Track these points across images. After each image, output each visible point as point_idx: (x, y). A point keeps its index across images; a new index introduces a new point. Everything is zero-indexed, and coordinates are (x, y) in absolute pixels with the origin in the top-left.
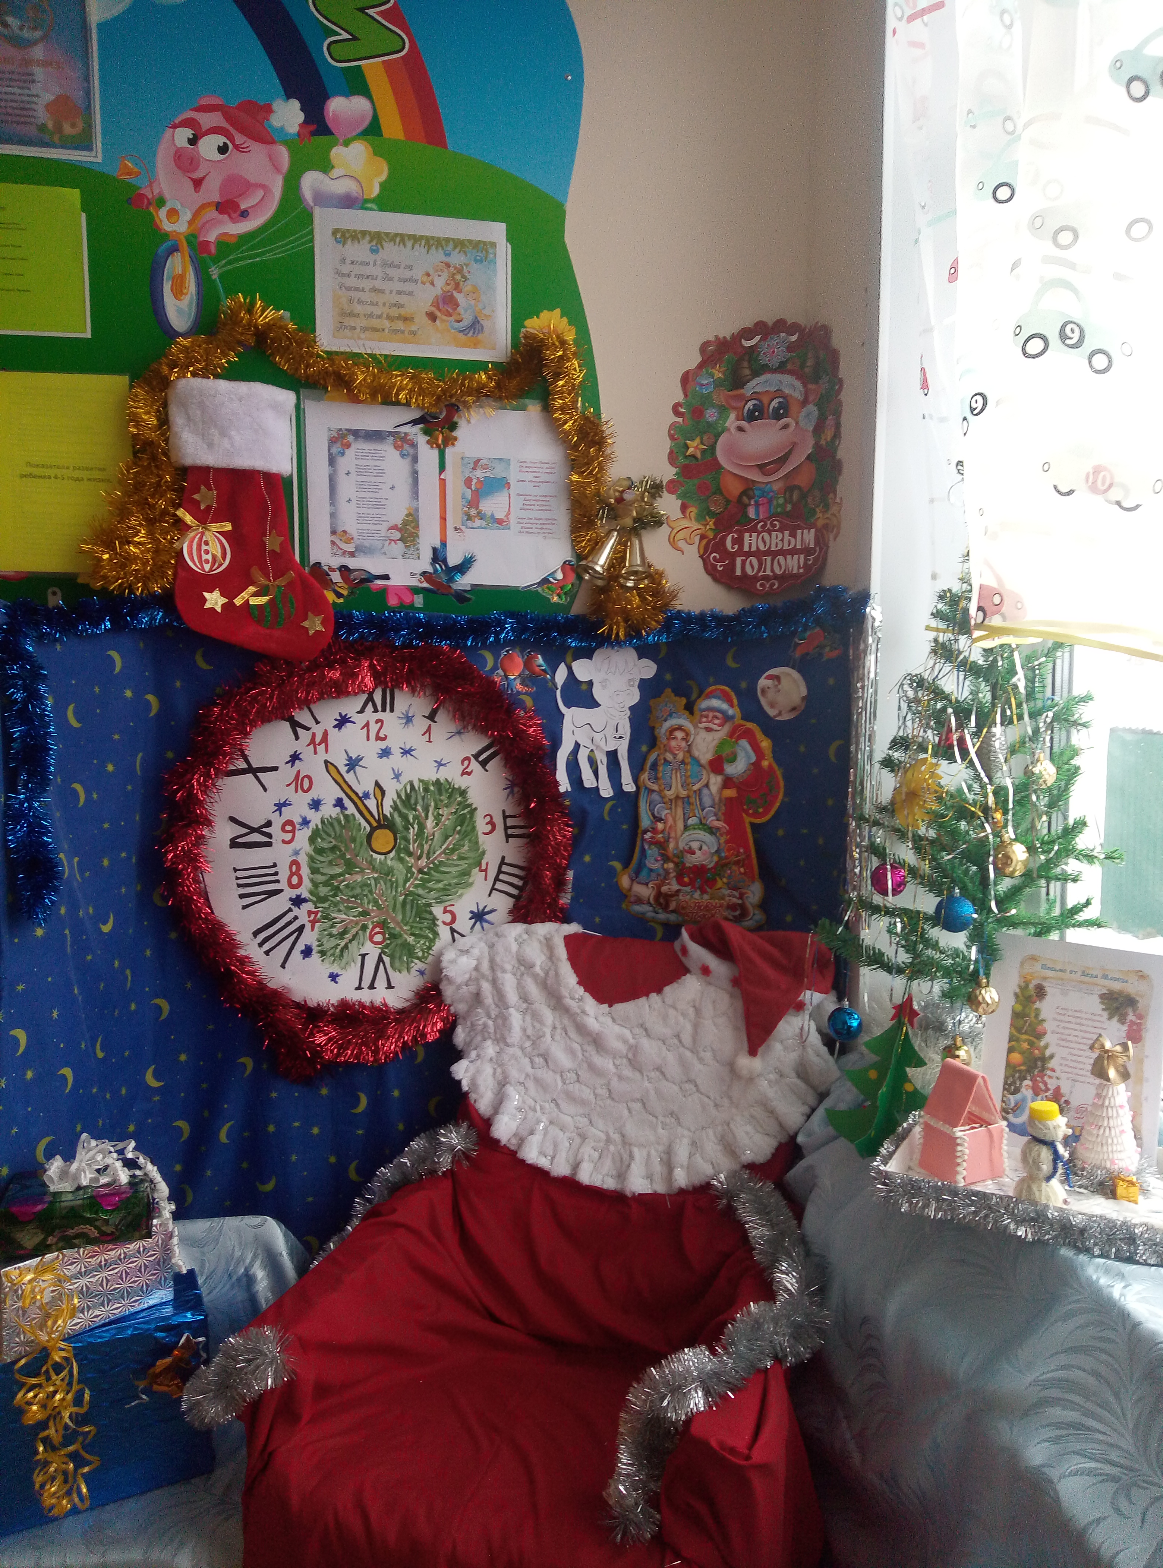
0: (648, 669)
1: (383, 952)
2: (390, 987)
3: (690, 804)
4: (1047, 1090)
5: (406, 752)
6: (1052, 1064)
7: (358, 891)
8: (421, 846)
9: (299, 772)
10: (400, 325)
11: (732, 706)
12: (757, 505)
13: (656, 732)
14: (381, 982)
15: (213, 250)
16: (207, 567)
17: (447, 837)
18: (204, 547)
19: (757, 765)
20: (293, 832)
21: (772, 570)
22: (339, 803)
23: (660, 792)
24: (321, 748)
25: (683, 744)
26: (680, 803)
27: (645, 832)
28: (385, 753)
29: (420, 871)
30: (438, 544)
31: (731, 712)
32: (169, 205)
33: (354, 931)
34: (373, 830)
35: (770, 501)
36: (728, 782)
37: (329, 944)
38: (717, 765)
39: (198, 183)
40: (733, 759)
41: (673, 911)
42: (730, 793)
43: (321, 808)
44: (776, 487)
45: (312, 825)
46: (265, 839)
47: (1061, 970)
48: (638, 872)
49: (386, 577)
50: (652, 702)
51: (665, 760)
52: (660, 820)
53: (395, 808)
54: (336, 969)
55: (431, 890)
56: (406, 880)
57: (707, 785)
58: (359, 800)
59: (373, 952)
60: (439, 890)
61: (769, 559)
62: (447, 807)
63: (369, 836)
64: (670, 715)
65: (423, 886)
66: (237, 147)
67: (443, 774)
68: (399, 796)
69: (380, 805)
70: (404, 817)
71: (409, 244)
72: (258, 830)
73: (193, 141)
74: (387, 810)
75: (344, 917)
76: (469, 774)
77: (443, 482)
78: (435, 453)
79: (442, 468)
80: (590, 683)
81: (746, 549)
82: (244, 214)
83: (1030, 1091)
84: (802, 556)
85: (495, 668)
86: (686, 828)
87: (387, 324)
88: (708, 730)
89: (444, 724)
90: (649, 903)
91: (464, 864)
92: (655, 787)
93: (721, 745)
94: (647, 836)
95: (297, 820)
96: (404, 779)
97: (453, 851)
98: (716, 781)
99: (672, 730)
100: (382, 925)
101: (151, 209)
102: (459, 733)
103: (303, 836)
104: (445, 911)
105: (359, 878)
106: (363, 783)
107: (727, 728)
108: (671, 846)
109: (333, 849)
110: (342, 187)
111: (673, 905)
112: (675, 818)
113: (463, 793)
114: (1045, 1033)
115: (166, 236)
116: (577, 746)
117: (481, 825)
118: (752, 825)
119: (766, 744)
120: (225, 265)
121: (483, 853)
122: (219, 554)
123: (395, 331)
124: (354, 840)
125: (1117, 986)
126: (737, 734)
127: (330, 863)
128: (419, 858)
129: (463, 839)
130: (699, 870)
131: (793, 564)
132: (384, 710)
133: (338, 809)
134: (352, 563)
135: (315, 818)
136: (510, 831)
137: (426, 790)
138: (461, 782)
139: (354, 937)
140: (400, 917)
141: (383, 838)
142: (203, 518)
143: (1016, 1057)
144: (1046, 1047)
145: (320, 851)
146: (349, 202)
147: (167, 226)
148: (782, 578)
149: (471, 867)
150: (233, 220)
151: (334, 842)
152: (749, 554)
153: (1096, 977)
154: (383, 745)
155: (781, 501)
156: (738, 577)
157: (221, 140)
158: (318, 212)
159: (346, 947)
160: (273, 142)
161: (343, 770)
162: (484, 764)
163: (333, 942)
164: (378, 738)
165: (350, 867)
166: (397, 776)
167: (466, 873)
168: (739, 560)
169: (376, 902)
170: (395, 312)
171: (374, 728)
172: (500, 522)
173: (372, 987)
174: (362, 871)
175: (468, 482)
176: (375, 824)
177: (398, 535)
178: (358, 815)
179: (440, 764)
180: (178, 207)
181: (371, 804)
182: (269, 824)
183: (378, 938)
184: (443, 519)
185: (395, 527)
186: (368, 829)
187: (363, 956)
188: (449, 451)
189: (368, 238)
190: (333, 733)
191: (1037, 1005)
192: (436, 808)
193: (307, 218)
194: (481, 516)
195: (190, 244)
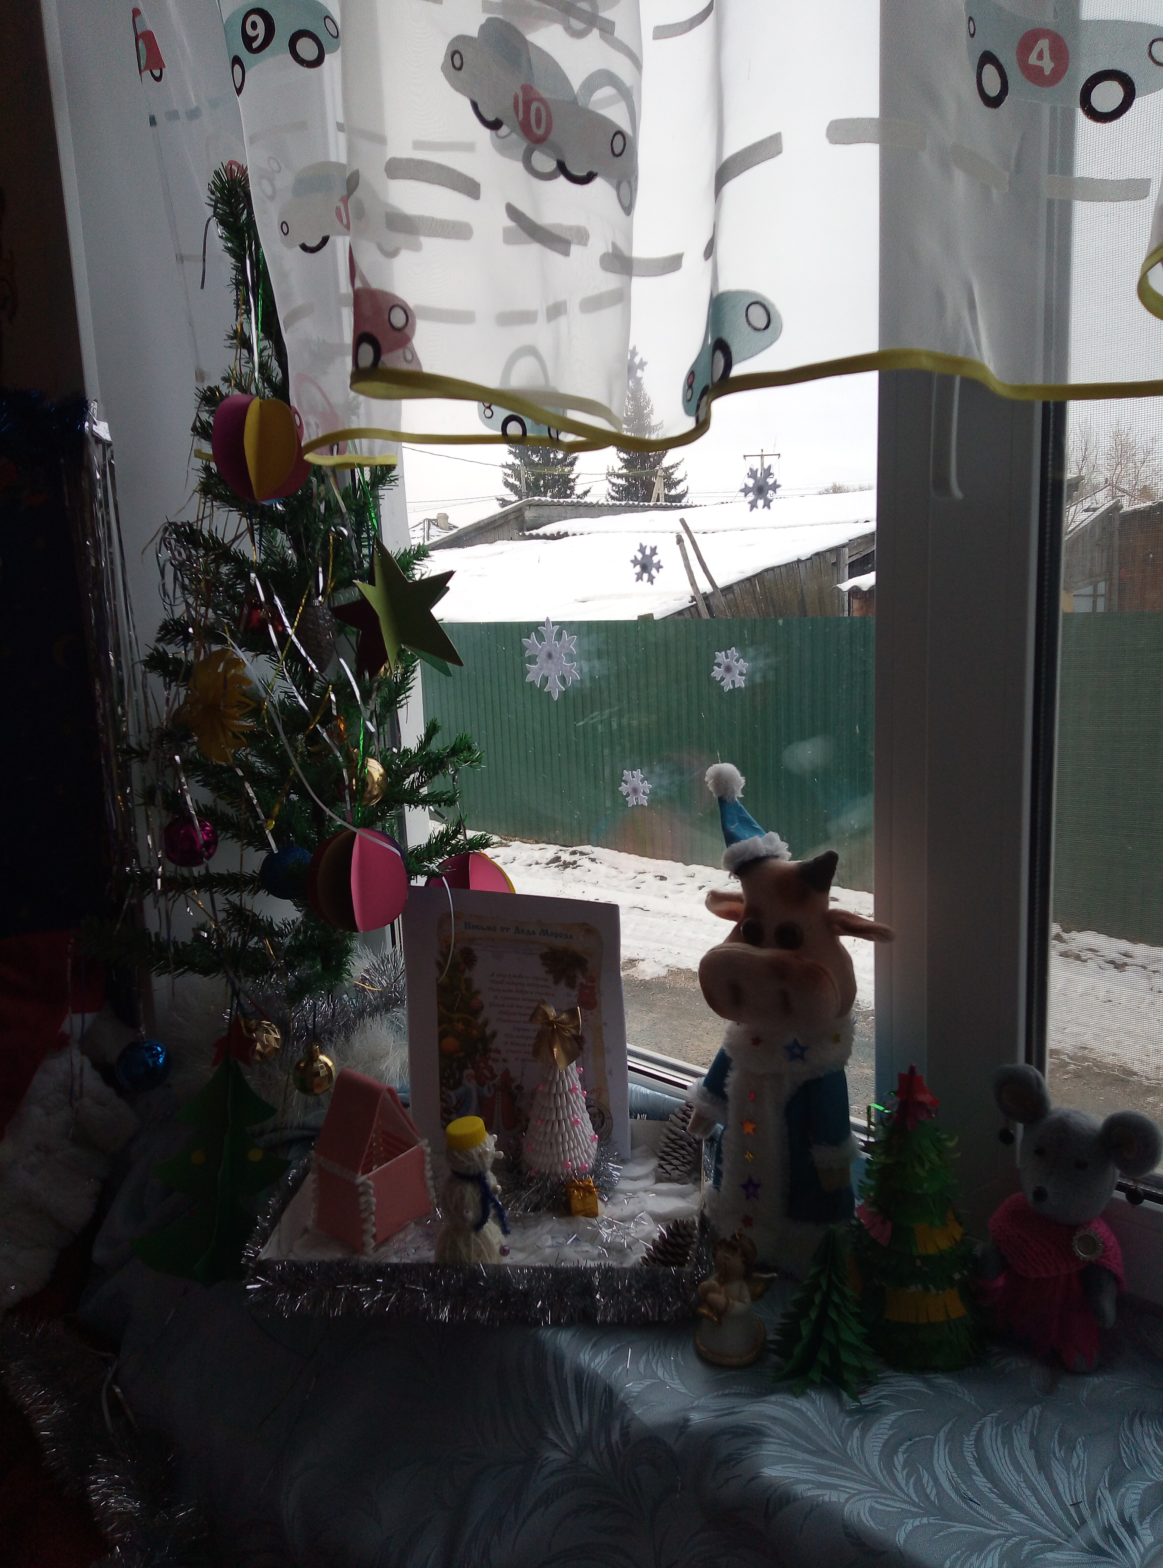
6: (497, 1043)
47: (489, 928)
114: (481, 1008)
125: (559, 943)
143: (451, 1043)
144: (486, 1023)
153: (534, 933)
191: (467, 974)
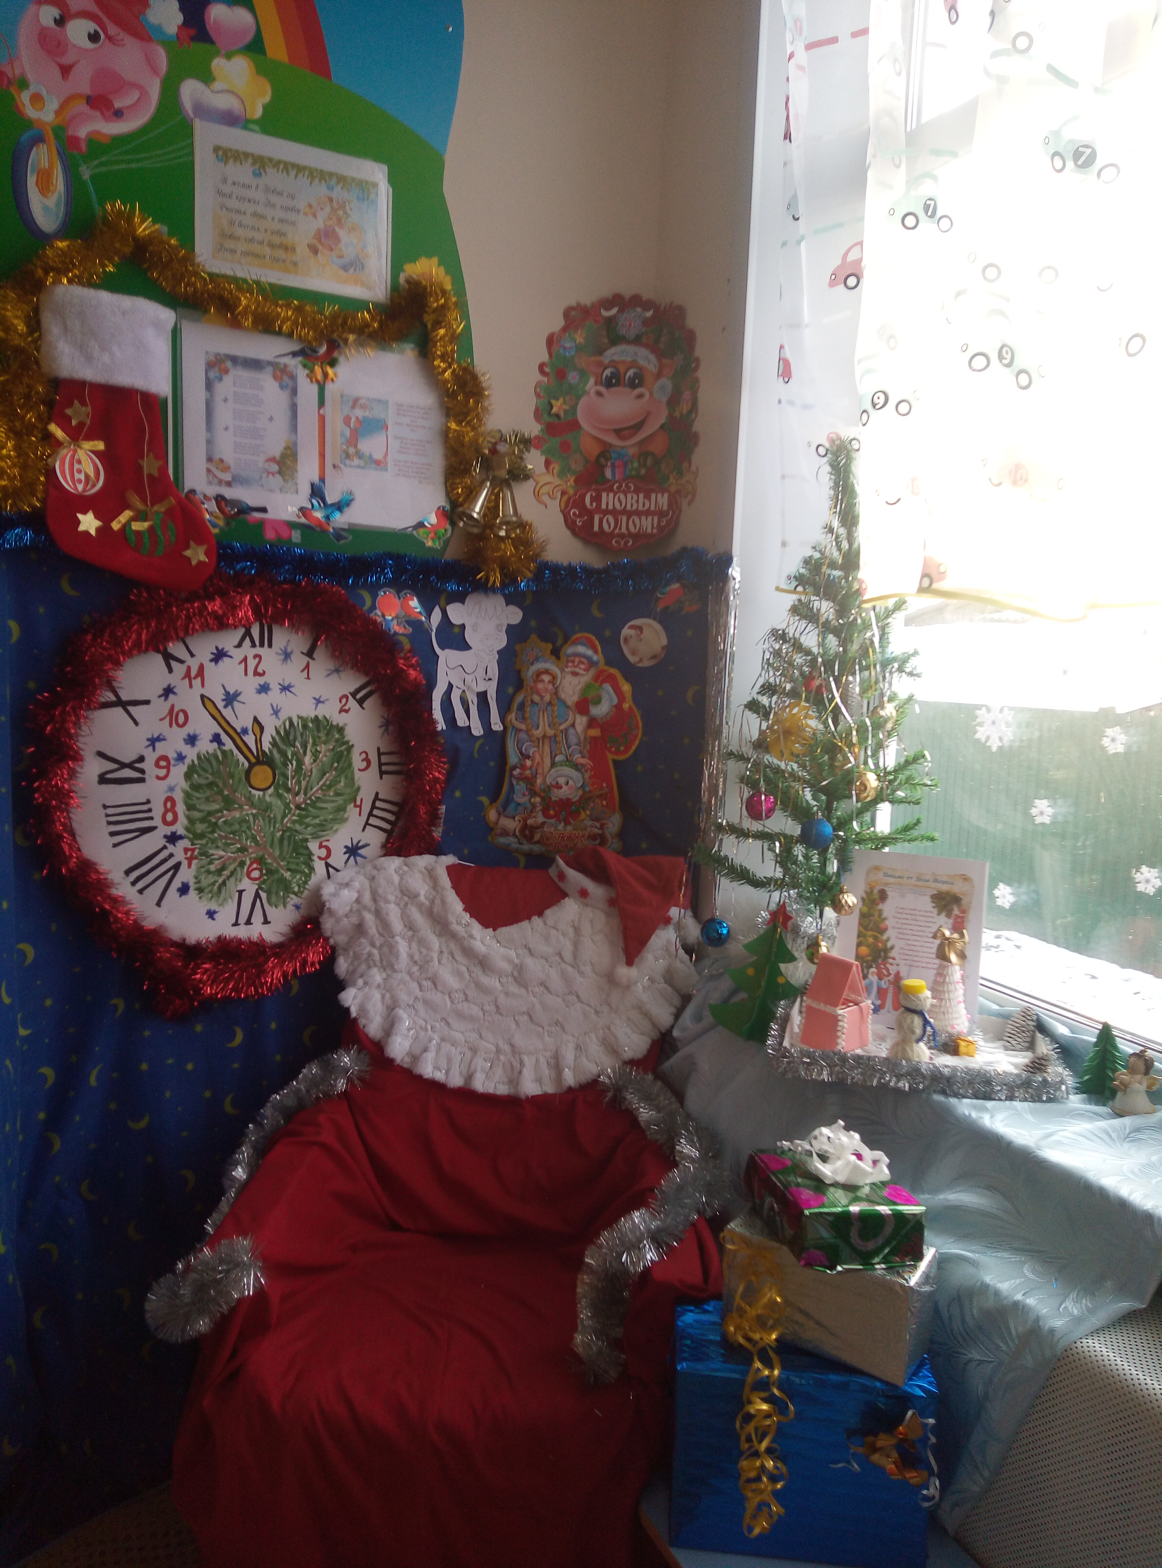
0: (515, 615)
1: (260, 888)
2: (266, 922)
3: (556, 742)
4: (889, 974)
5: (285, 688)
6: (893, 954)
7: (236, 827)
8: (299, 782)
9: (173, 706)
10: (280, 254)
11: (596, 652)
12: (613, 467)
13: (523, 675)
14: (257, 918)
15: (83, 146)
16: (80, 487)
17: (324, 774)
18: (76, 466)
19: (618, 707)
20: (168, 767)
21: (627, 528)
22: (216, 738)
23: (527, 732)
24: (197, 682)
25: (550, 687)
26: (547, 742)
27: (514, 768)
28: (264, 689)
29: (298, 807)
30: (316, 480)
31: (595, 658)
32: (33, 89)
33: (232, 867)
34: (252, 766)
35: (625, 464)
36: (592, 723)
37: (206, 881)
38: (582, 707)
39: (66, 70)
40: (598, 701)
41: (538, 842)
42: (595, 732)
43: (197, 743)
44: (631, 451)
45: (188, 761)
46: (136, 775)
47: (899, 877)
48: (505, 807)
49: (264, 510)
50: (517, 647)
51: (532, 701)
52: (528, 757)
53: (274, 744)
54: (213, 906)
55: (308, 826)
56: (284, 816)
57: (573, 725)
58: (237, 736)
59: (249, 887)
60: (314, 826)
61: (624, 518)
62: (325, 743)
63: (248, 773)
64: (537, 659)
65: (300, 822)
66: (110, 38)
67: (322, 711)
68: (278, 732)
69: (259, 742)
70: (283, 754)
71: (293, 173)
72: (130, 766)
73: (61, 22)
74: (266, 746)
75: (222, 853)
76: (347, 711)
77: (322, 419)
78: (315, 388)
79: (321, 403)
80: (463, 626)
81: (604, 506)
82: (118, 114)
83: (876, 977)
84: (656, 518)
85: (373, 607)
86: (553, 764)
87: (267, 251)
88: (575, 674)
89: (322, 663)
90: (514, 835)
91: (340, 800)
92: (523, 727)
93: (587, 687)
94: (516, 772)
95: (172, 755)
96: (283, 715)
97: (329, 787)
98: (581, 722)
99: (539, 674)
100: (260, 861)
101: (12, 90)
102: (337, 671)
103: (178, 772)
104: (321, 846)
105: (237, 814)
106: (241, 718)
107: (592, 672)
108: (539, 781)
109: (211, 785)
110: (223, 102)
111: (537, 837)
112: (542, 756)
113: (341, 730)
114: (886, 929)
115: (29, 124)
116: (450, 686)
117: (357, 762)
118: (614, 761)
119: (626, 688)
120: (97, 166)
121: (359, 789)
122: (92, 474)
123: (276, 260)
124: (232, 776)
125: (945, 888)
126: (601, 678)
127: (207, 799)
128: (297, 794)
129: (339, 776)
130: (565, 804)
131: (648, 524)
132: (262, 645)
133: (215, 745)
134: (228, 493)
135: (191, 754)
136: (384, 768)
137: (305, 726)
138: (338, 719)
139: (232, 873)
140: (277, 853)
141: (261, 775)
142: (76, 434)
143: (864, 950)
144: (888, 940)
145: (196, 787)
146: (231, 119)
147: (31, 112)
148: (636, 537)
149: (346, 803)
150: (107, 120)
151: (211, 778)
152: (606, 512)
153: (928, 881)
154: (261, 680)
155: (636, 465)
156: (596, 534)
157: (91, 26)
158: (198, 124)
159: (224, 883)
160: (149, 39)
161: (220, 705)
162: (361, 702)
163: (211, 879)
164: (256, 673)
165: (228, 803)
166: (276, 712)
167: (342, 809)
168: (597, 518)
169: (254, 839)
170: (277, 240)
171: (252, 663)
172: (378, 463)
173: (248, 922)
174: (241, 807)
175: (347, 420)
176: (253, 760)
177: (275, 467)
178: (236, 751)
179: (318, 701)
180: (44, 93)
181: (250, 740)
182: (141, 759)
183: (256, 874)
184: (322, 455)
185: (273, 460)
186: (246, 764)
187: (241, 892)
188: (329, 387)
189: (250, 160)
190: (209, 667)
191: (880, 906)
192: (314, 744)
193: (187, 129)
194: (359, 455)
195: (57, 137)
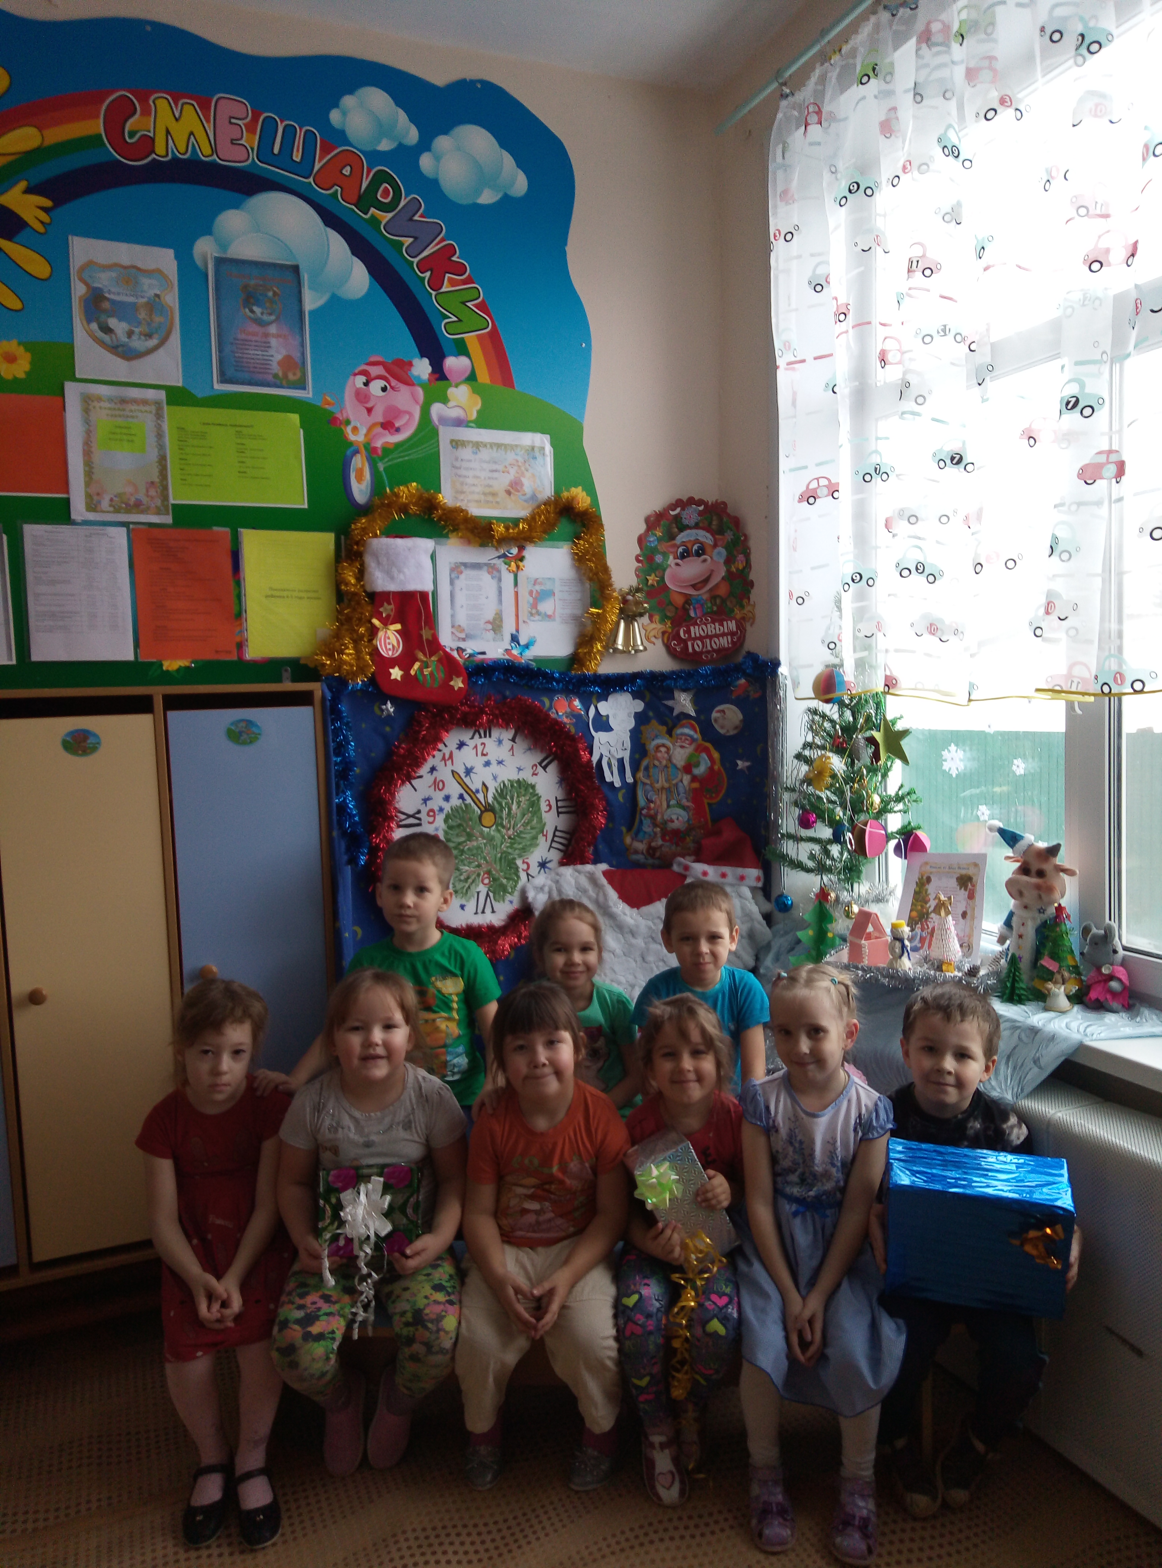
0: (639, 706)
1: (489, 890)
2: (493, 912)
5: (500, 762)
7: (475, 852)
8: (509, 822)
9: (436, 779)
10: (490, 498)
12: (694, 609)
14: (488, 910)
15: (379, 452)
16: (390, 653)
17: (524, 815)
18: (387, 640)
20: (434, 816)
21: (711, 647)
22: (461, 797)
24: (449, 763)
28: (487, 764)
29: (510, 838)
30: (514, 632)
32: (353, 424)
33: (473, 877)
34: (482, 812)
35: (702, 606)
37: (459, 886)
43: (451, 800)
45: (445, 812)
46: (417, 821)
49: (484, 653)
50: (642, 727)
53: (495, 798)
54: (463, 902)
55: (516, 849)
56: (502, 844)
58: (473, 794)
59: (483, 889)
60: (519, 849)
61: (708, 640)
62: (524, 796)
63: (480, 817)
65: (511, 847)
66: (392, 388)
67: (522, 776)
68: (497, 791)
69: (486, 797)
70: (500, 804)
71: (495, 449)
72: (413, 816)
73: (366, 384)
74: (490, 800)
75: (467, 868)
76: (536, 775)
77: (516, 593)
78: (512, 576)
79: (516, 584)
80: (608, 716)
81: (693, 635)
82: (398, 430)
84: (728, 638)
85: (550, 708)
87: (482, 497)
89: (521, 745)
91: (534, 832)
95: (436, 809)
96: (499, 780)
97: (528, 823)
100: (489, 873)
101: (343, 427)
102: (530, 749)
103: (440, 818)
104: (524, 862)
105: (475, 844)
106: (475, 783)
109: (459, 826)
110: (454, 413)
113: (533, 787)
115: (351, 444)
117: (544, 807)
120: (388, 461)
121: (545, 824)
122: (396, 644)
123: (488, 502)
124: (471, 819)
127: (457, 835)
128: (509, 829)
129: (533, 816)
131: (724, 643)
132: (485, 736)
133: (461, 800)
134: (462, 645)
135: (447, 807)
136: (560, 810)
137: (512, 786)
138: (532, 780)
139: (473, 881)
140: (498, 868)
141: (488, 818)
142: (386, 622)
145: (450, 828)
146: (460, 423)
147: (352, 437)
148: (717, 652)
149: (538, 834)
150: (392, 434)
151: (459, 822)
152: (695, 638)
153: (954, 869)
154: (485, 759)
155: (709, 605)
156: (690, 654)
157: (382, 383)
158: (442, 430)
159: (469, 887)
160: (413, 384)
161: (463, 775)
162: (545, 768)
163: (462, 884)
164: (483, 755)
165: (470, 837)
166: (495, 778)
167: (535, 838)
168: (688, 643)
169: (485, 859)
170: (487, 490)
171: (480, 748)
172: (549, 617)
173: (483, 912)
174: (477, 839)
175: (531, 593)
176: (483, 809)
177: (490, 627)
178: (473, 804)
179: (519, 769)
180: (358, 425)
181: (481, 796)
182: (419, 812)
183: (486, 881)
184: (517, 616)
185: (488, 622)
186: (479, 812)
187: (478, 893)
188: (520, 574)
189: (471, 445)
190: (456, 753)
192: (518, 797)
193: (435, 433)
194: (538, 613)
195: (366, 449)
